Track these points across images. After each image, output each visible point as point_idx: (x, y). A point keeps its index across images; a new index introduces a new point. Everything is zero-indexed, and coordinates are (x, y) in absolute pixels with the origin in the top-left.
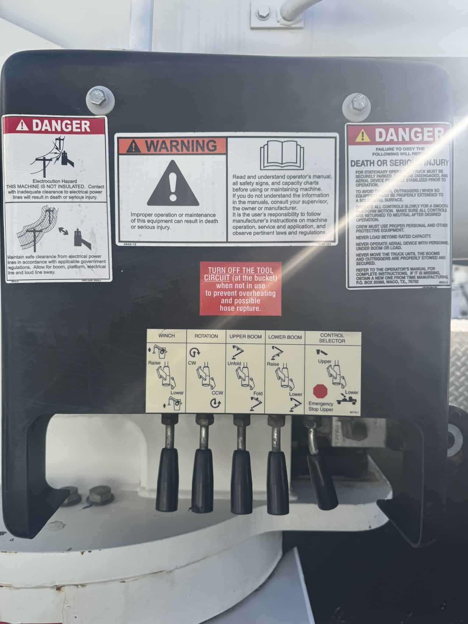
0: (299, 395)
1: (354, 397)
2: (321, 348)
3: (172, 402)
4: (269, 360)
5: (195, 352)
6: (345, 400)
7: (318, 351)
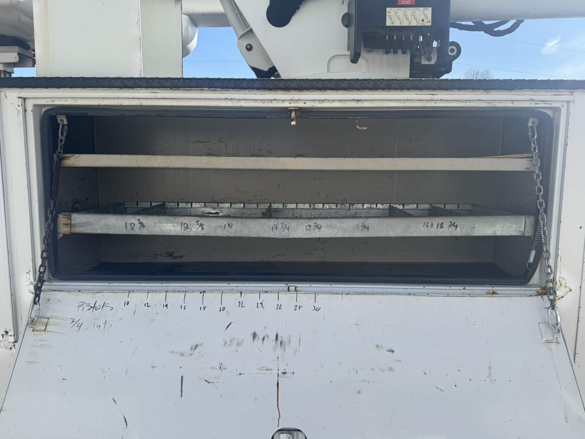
0: (418, 21)
1: (430, 21)
2: (423, 11)
3: (392, 23)
4: (412, 14)
5: (396, 13)
6: (428, 22)
7: (423, 12)
